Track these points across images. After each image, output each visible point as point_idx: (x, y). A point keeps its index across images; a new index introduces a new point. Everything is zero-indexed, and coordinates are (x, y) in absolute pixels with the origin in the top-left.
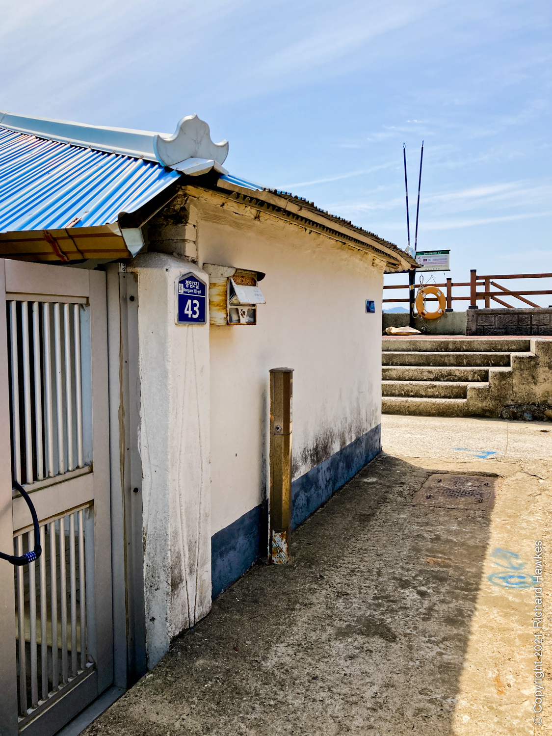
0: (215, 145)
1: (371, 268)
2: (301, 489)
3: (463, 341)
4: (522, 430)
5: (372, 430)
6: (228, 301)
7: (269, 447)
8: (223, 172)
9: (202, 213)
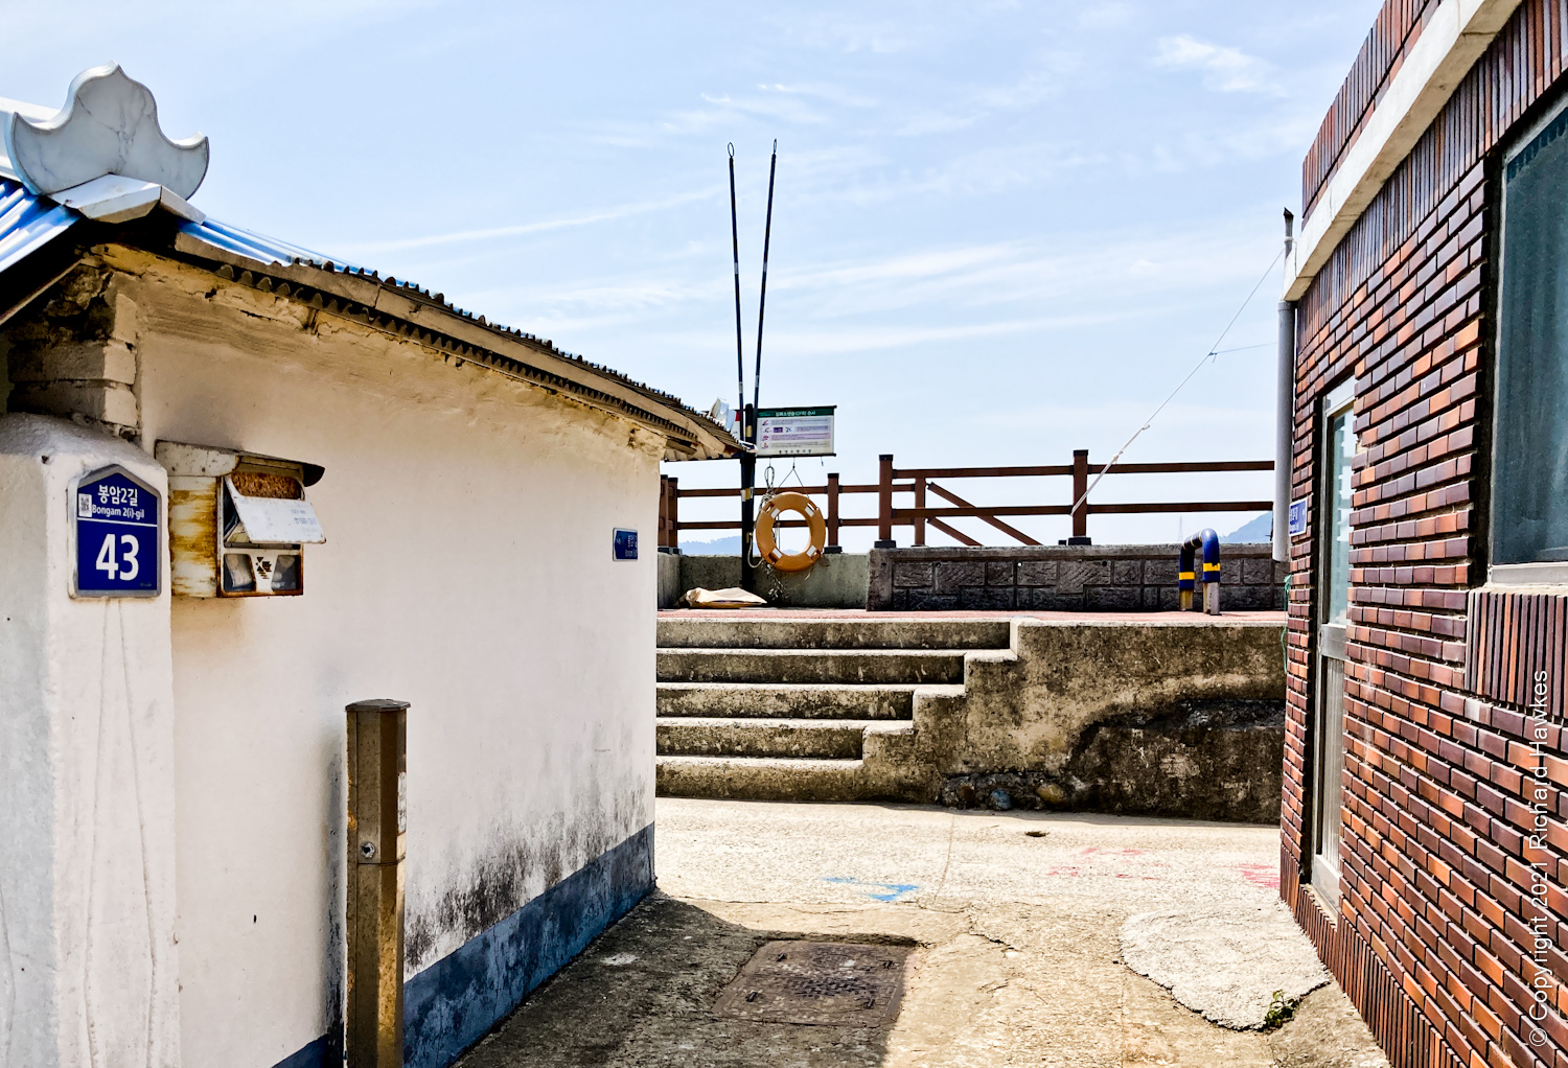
0: (172, 145)
1: (628, 451)
2: (438, 992)
3: (859, 625)
4: (985, 832)
5: (631, 840)
6: (221, 538)
7: (345, 898)
8: (187, 216)
9: (151, 312)
